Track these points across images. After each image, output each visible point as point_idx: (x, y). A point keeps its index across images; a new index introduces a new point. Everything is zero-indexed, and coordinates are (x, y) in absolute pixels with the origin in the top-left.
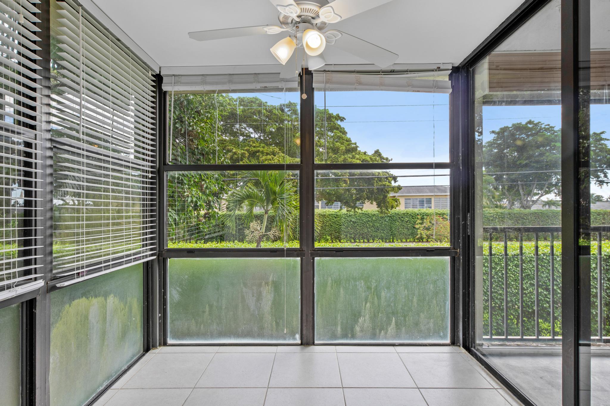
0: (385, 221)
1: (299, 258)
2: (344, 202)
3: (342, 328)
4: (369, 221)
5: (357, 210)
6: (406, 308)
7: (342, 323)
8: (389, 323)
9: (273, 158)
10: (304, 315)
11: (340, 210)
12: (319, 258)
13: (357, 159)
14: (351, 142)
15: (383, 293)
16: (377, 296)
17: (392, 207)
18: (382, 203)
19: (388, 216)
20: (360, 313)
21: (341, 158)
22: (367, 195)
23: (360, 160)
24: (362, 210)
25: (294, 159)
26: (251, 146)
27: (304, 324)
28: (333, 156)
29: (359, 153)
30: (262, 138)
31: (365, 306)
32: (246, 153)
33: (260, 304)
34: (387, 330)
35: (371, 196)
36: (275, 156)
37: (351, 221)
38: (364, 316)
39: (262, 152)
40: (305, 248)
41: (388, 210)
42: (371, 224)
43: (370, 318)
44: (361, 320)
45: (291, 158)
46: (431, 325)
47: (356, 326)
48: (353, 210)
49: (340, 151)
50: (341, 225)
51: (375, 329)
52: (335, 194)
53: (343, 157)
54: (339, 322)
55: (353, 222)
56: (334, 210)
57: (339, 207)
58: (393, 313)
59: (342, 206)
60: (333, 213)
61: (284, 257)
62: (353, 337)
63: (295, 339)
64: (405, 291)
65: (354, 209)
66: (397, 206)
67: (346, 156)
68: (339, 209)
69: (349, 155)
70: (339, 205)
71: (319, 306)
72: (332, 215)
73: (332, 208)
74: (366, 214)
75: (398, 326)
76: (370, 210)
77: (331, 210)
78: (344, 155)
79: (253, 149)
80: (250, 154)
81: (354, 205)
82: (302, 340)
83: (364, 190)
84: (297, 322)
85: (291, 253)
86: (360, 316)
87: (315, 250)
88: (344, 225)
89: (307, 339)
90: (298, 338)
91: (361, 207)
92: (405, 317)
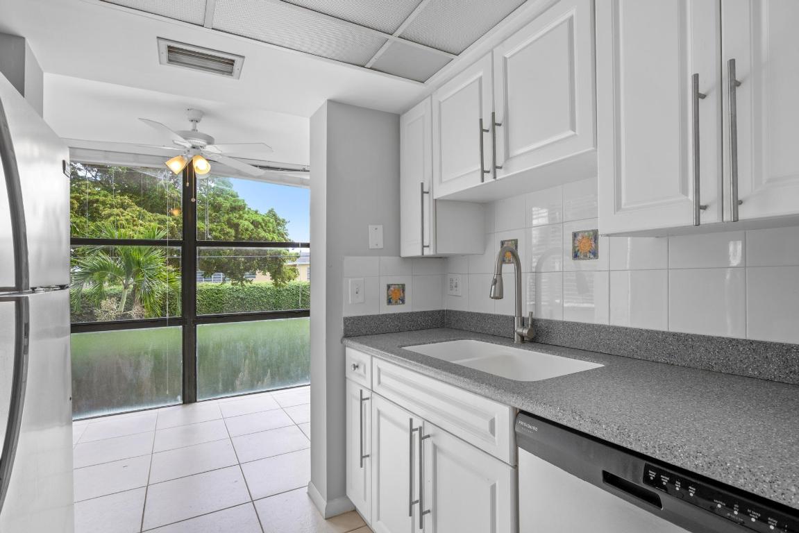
1: (181, 326)
2: (229, 273)
3: (223, 384)
4: (262, 297)
5: (244, 282)
7: (223, 380)
8: (265, 374)
9: (122, 213)
10: (186, 377)
11: (223, 283)
12: (201, 325)
13: (246, 220)
14: (237, 198)
16: (255, 353)
17: (289, 279)
18: (277, 273)
19: (286, 289)
21: (224, 217)
22: (258, 264)
23: (249, 221)
24: (251, 283)
25: (156, 216)
26: (83, 191)
27: (186, 385)
28: (213, 214)
29: (249, 212)
30: (98, 179)
32: (75, 202)
34: (263, 380)
35: (263, 265)
36: (125, 209)
37: (238, 297)
38: (244, 371)
39: (104, 203)
40: (187, 317)
41: (284, 283)
42: (265, 300)
43: (249, 372)
44: (240, 375)
45: (151, 214)
46: (300, 372)
48: (239, 283)
49: (223, 209)
52: (215, 263)
53: (227, 216)
55: (241, 299)
56: (214, 284)
57: (222, 279)
58: (268, 366)
59: (225, 278)
60: (214, 287)
61: (166, 326)
62: (234, 390)
63: (176, 400)
65: (242, 282)
66: (295, 276)
67: (231, 215)
68: (222, 281)
69: (234, 214)
70: (221, 276)
73: (211, 280)
74: (257, 288)
75: (273, 377)
76: (264, 282)
77: (210, 284)
78: (228, 213)
79: (87, 197)
80: (80, 204)
81: (242, 277)
82: (184, 399)
83: (254, 259)
84: (178, 384)
85: (173, 322)
86: (239, 371)
87: (197, 318)
88: (228, 303)
89: (189, 397)
90: (180, 398)
91: (250, 279)
92: (278, 368)
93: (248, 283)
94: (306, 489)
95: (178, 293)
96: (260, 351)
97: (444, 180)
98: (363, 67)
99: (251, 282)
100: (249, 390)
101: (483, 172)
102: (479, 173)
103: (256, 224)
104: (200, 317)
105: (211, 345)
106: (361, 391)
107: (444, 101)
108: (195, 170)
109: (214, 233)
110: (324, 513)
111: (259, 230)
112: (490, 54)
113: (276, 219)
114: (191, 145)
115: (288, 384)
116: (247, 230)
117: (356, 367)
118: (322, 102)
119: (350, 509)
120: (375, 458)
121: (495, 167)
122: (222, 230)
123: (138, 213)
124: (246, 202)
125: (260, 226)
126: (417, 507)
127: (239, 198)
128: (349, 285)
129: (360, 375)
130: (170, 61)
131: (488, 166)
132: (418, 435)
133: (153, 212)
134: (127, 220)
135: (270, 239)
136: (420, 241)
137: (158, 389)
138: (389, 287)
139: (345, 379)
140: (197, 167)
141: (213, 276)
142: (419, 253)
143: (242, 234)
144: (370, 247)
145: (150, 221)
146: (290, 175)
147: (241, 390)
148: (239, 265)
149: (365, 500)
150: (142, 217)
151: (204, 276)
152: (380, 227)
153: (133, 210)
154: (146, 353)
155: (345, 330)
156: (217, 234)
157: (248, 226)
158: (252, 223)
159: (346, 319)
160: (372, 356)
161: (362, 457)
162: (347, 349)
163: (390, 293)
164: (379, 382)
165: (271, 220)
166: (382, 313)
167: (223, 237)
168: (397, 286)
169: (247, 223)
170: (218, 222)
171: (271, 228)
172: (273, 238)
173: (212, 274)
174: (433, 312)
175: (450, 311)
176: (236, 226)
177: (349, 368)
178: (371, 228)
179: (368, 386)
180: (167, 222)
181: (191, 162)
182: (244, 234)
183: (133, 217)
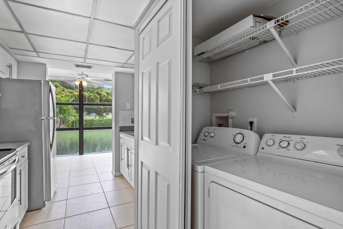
1: (79, 130)
2: (97, 113)
3: (92, 150)
6: (110, 143)
7: (92, 148)
8: (106, 147)
11: (95, 118)
12: (85, 130)
16: (102, 140)
20: (97, 145)
22: (109, 110)
23: (105, 92)
27: (80, 149)
29: (105, 89)
31: (99, 143)
33: (66, 144)
34: (105, 149)
43: (100, 146)
44: (97, 147)
47: (96, 149)
48: (102, 117)
49: (95, 88)
51: (101, 149)
52: (92, 109)
53: (96, 90)
58: (107, 144)
59: (96, 115)
61: (74, 130)
62: (95, 151)
63: (77, 154)
64: (110, 138)
69: (99, 90)
71: (85, 144)
72: (91, 120)
74: (110, 119)
75: (108, 148)
77: (90, 117)
81: (103, 115)
84: (78, 149)
85: (76, 129)
87: (84, 128)
89: (81, 153)
90: (78, 153)
91: (106, 116)
92: (110, 145)
93: (105, 118)
94: (111, 172)
95: (78, 121)
96: (104, 140)
98: (121, 67)
100: (100, 152)
105: (88, 137)
106: (121, 143)
109: (91, 97)
110: (114, 175)
111: (109, 96)
114: (82, 77)
118: (114, 72)
122: (95, 96)
123: (62, 89)
125: (110, 95)
126: (128, 166)
130: (76, 67)
133: (67, 89)
134: (58, 92)
137: (72, 150)
138: (132, 119)
140: (83, 83)
144: (127, 109)
145: (66, 92)
147: (98, 152)
148: (101, 110)
150: (63, 90)
151: (88, 114)
155: (120, 129)
156: (93, 97)
158: (106, 93)
159: (120, 127)
161: (121, 159)
162: (120, 134)
166: (130, 125)
167: (95, 99)
169: (104, 93)
170: (93, 93)
173: (91, 114)
176: (100, 94)
177: (120, 139)
178: (127, 104)
179: (123, 142)
180: (73, 93)
181: (81, 81)
182: (103, 97)
183: (60, 91)
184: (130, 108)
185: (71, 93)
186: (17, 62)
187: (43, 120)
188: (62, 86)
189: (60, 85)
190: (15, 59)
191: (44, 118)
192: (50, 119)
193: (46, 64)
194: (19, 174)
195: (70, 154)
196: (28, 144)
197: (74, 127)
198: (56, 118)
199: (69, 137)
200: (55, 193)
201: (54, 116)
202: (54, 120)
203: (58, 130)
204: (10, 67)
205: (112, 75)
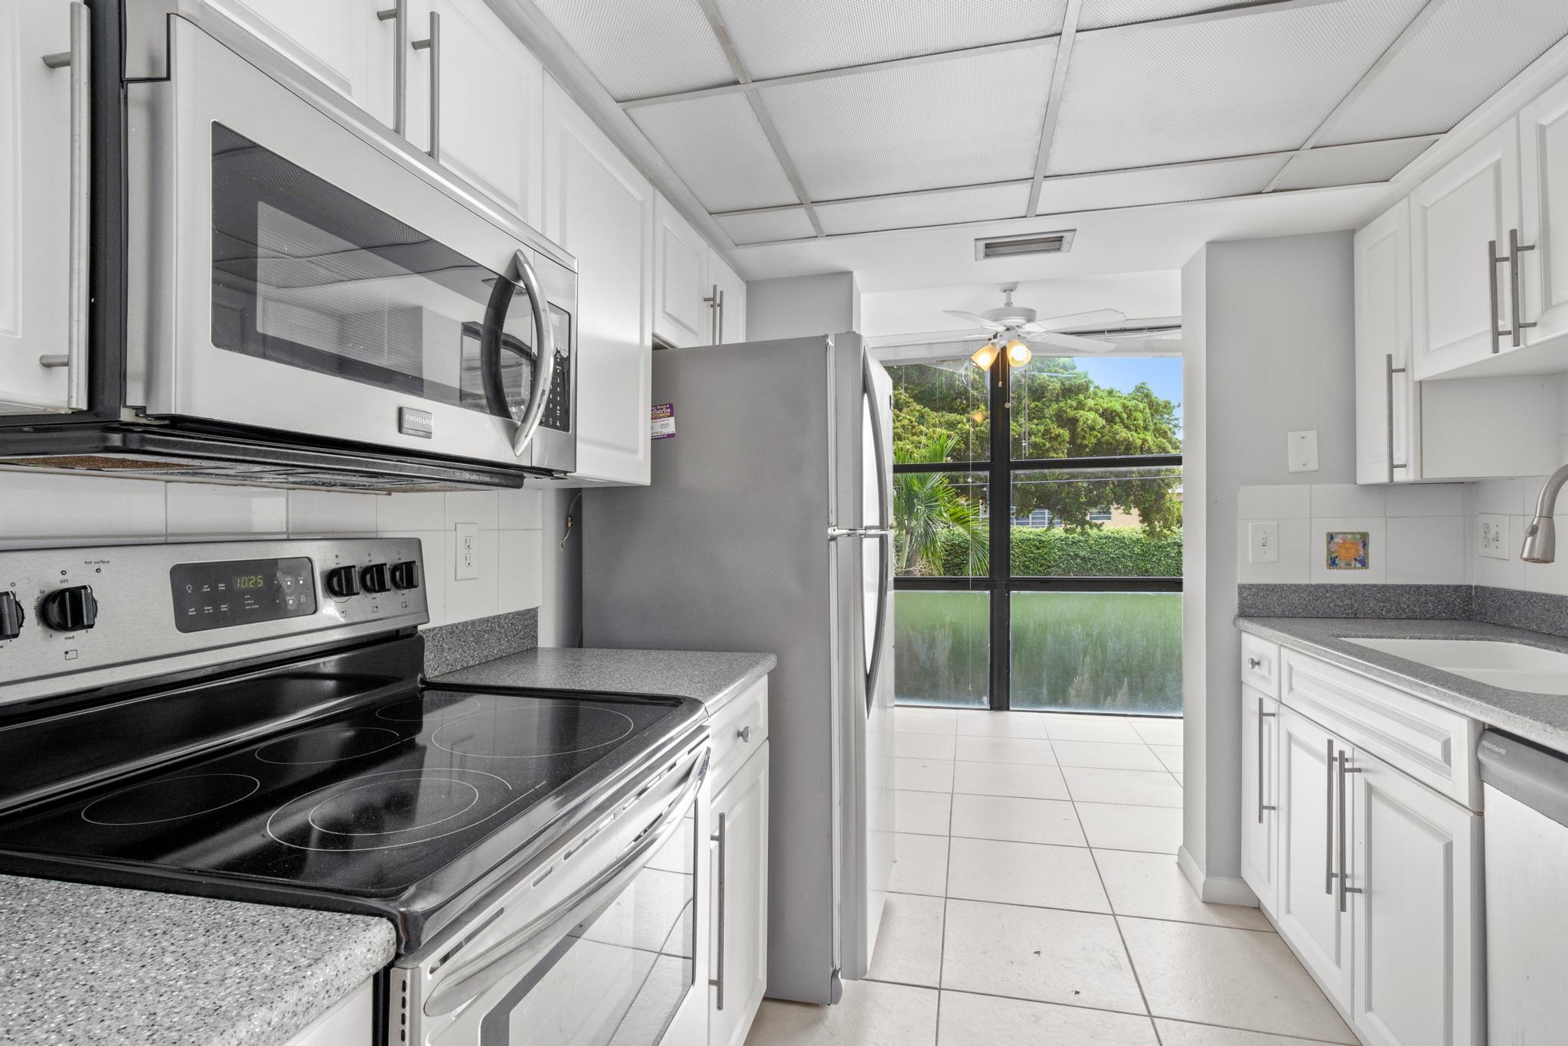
0: (1167, 556)
1: (988, 592)
2: (1059, 510)
3: (1049, 690)
4: (1124, 556)
5: (1087, 528)
6: (1144, 665)
7: (1049, 682)
8: (1119, 685)
10: (996, 668)
11: (1048, 529)
12: (1016, 592)
13: (1090, 409)
14: (1073, 372)
15: (1110, 643)
17: (1181, 522)
18: (1153, 510)
20: (1075, 669)
21: (1050, 409)
22: (1115, 493)
23: (1097, 411)
24: (1099, 530)
25: (943, 416)
27: (995, 682)
28: (1033, 405)
29: (1095, 394)
31: (1083, 661)
33: (934, 653)
35: (1125, 495)
37: (1077, 556)
38: (1082, 675)
40: (997, 578)
41: (1170, 529)
42: (1129, 564)
43: (1092, 677)
44: (1077, 680)
45: (936, 414)
47: (1070, 689)
48: (1079, 529)
49: (1048, 395)
50: (1049, 567)
51: (1097, 693)
52: (1036, 491)
53: (1055, 406)
54: (1045, 683)
55: (1083, 559)
56: (1033, 530)
57: (1047, 521)
58: (1125, 672)
59: (1053, 519)
60: (1031, 536)
61: (969, 589)
62: (1066, 703)
63: (981, 703)
64: (1143, 641)
65: (1083, 527)
67: (1062, 404)
68: (1047, 525)
69: (1069, 401)
70: (1046, 516)
71: (1016, 658)
72: (1030, 539)
73: (1028, 523)
74: (1116, 539)
76: (1126, 528)
77: (1025, 529)
78: (1057, 401)
81: (1083, 518)
82: (991, 702)
83: (1107, 483)
85: (977, 584)
86: (1075, 674)
87: (1012, 580)
88: (1058, 566)
89: (999, 702)
90: (986, 699)
91: (1099, 522)
92: (1143, 678)
93: (1095, 530)
94: (1175, 859)
96: (1110, 645)
97: (1432, 348)
98: (1260, 193)
99: (1098, 527)
101: (1497, 333)
102: (1489, 338)
103: (1110, 416)
104: (1017, 580)
105: (1032, 625)
106: (1261, 701)
107: (1430, 206)
108: (1011, 363)
109: (1033, 439)
110: (1200, 891)
111: (1116, 427)
112: (1514, 119)
113: (1151, 404)
114: (1005, 328)
115: (1159, 709)
116: (1092, 428)
117: (1255, 663)
118: (1199, 245)
119: (1250, 904)
120: (1283, 814)
121: (1519, 326)
122: (1047, 431)
123: (917, 414)
124: (1091, 377)
125: (1117, 419)
126: (1335, 881)
127: (1077, 371)
128: (1247, 534)
129: (1262, 677)
130: (987, 255)
131: (1506, 323)
132: (1338, 764)
134: (903, 426)
135: (1139, 442)
136: (1386, 458)
137: (957, 682)
138: (1331, 537)
139: (1239, 683)
140: (1013, 358)
141: (1030, 516)
142: (1384, 478)
143: (1084, 438)
144: (1291, 469)
145: (934, 426)
146: (1164, 337)
147: (1078, 706)
148: (1077, 495)
149: (1269, 881)
150: (922, 420)
151: (1021, 515)
152: (1312, 436)
153: (911, 411)
154: (943, 626)
155: (1241, 606)
157: (1094, 421)
158: (1102, 415)
159: (1242, 588)
160: (1281, 646)
161: (1261, 807)
162: (1244, 635)
163: (1334, 548)
164: (1291, 689)
165: (1141, 406)
166: (1314, 582)
167: (1048, 445)
168: (1350, 536)
169: (1092, 415)
170: (1039, 418)
171: (1141, 422)
172: (1145, 441)
173: (1029, 512)
174: (1440, 589)
175: (1484, 589)
176: (1071, 423)
177: (1246, 665)
178: (1293, 437)
179: (1275, 695)
180: (960, 426)
181: (1004, 350)
182: (1087, 436)
183: (911, 422)
184: (1313, 465)
185: (951, 425)
186: (744, 286)
187: (833, 543)
188: (918, 399)
189: (911, 400)
190: (740, 272)
191: (838, 532)
192: (866, 536)
193: (851, 273)
194: (713, 838)
195: (948, 698)
196: (770, 662)
197: (971, 577)
198: (891, 534)
199: (948, 619)
200: (887, 912)
201: (883, 525)
202: (883, 540)
203: (901, 583)
204: (715, 302)
205: (1180, 270)
